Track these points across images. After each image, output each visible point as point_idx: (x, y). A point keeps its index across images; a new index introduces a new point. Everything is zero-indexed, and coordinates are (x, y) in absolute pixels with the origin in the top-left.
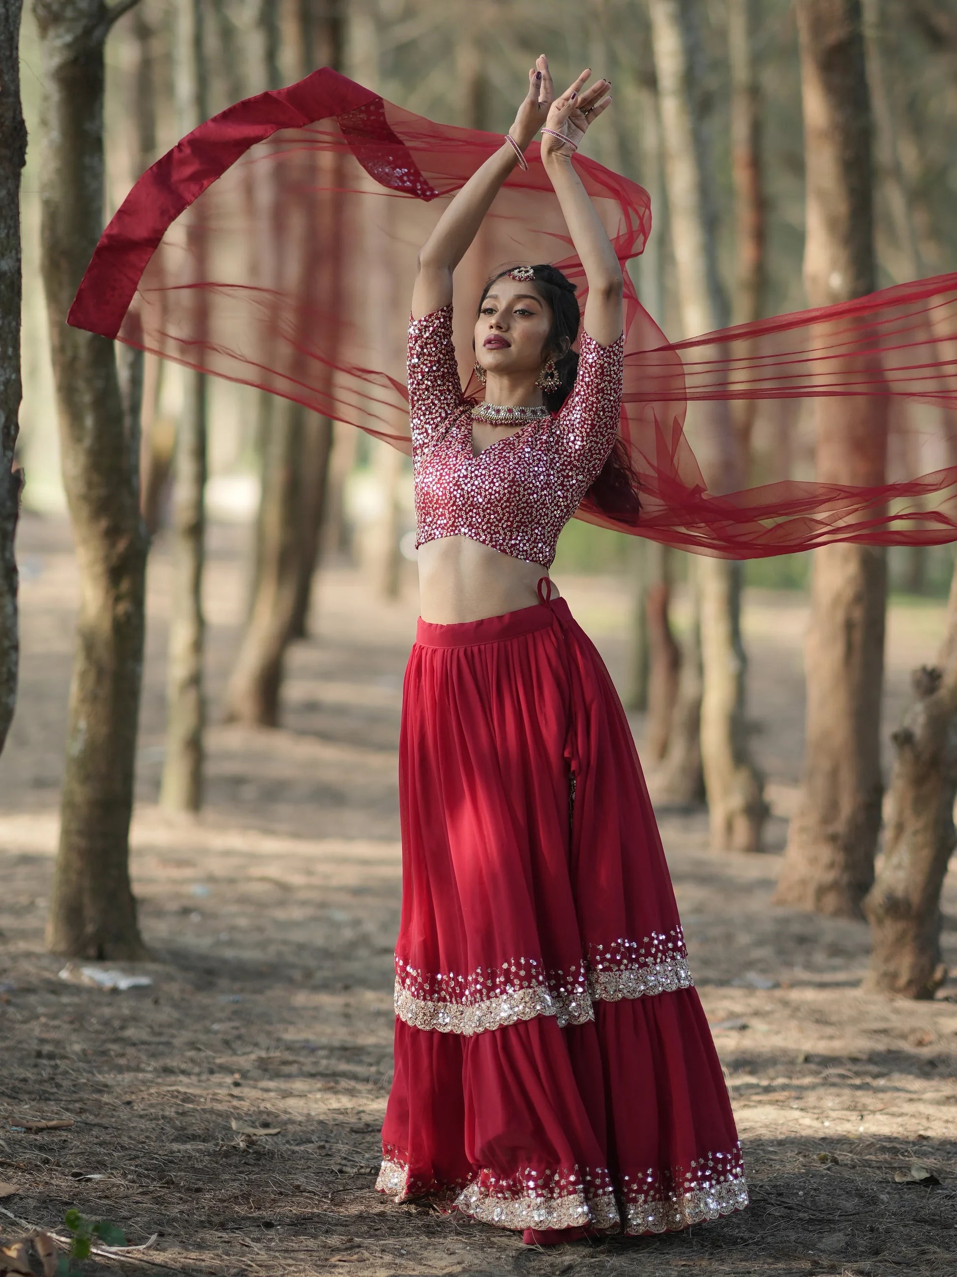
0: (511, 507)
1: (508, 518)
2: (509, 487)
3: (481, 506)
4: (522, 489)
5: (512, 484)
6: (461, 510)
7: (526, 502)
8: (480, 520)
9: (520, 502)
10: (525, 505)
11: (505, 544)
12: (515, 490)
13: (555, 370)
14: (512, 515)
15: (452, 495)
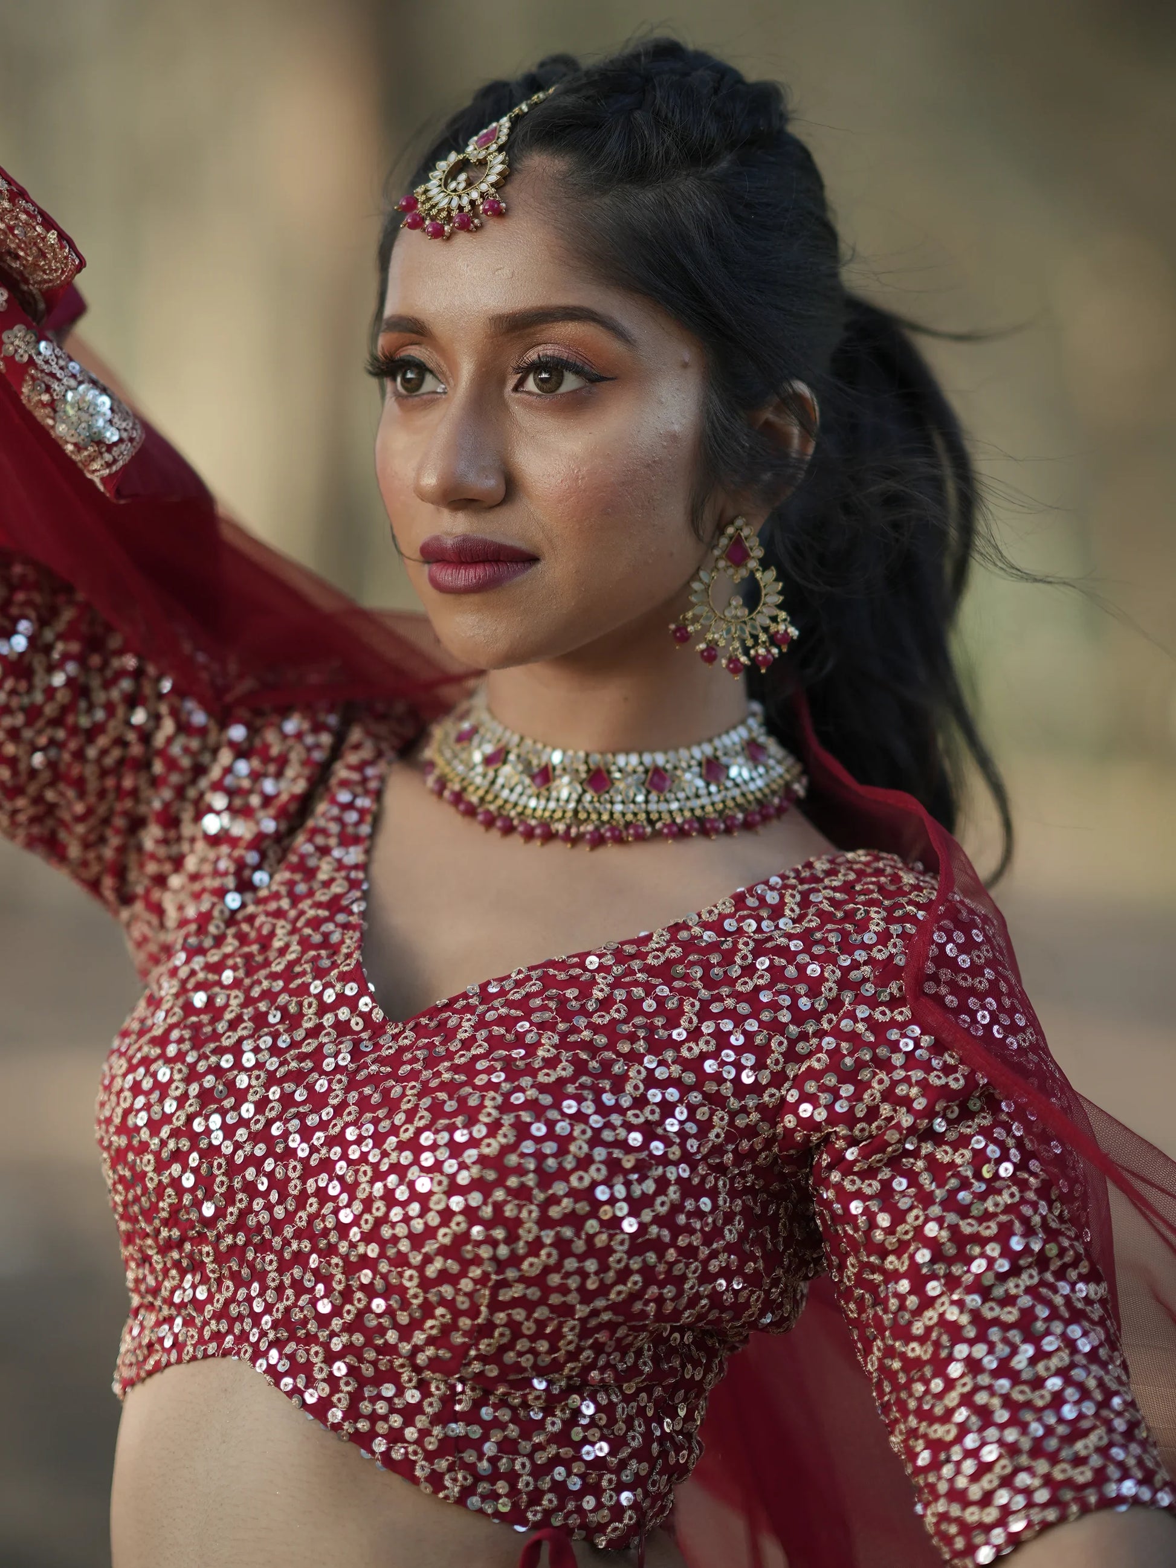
0: (466, 1285)
1: (447, 1330)
2: (477, 1184)
3: (343, 1247)
4: (530, 1214)
5: (491, 1175)
6: (264, 1247)
7: (539, 1280)
8: (324, 1307)
9: (511, 1274)
10: (534, 1293)
11: (411, 1433)
12: (498, 1207)
13: (765, 564)
14: (465, 1322)
15: (237, 1184)
